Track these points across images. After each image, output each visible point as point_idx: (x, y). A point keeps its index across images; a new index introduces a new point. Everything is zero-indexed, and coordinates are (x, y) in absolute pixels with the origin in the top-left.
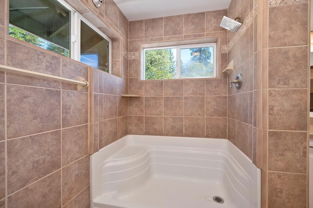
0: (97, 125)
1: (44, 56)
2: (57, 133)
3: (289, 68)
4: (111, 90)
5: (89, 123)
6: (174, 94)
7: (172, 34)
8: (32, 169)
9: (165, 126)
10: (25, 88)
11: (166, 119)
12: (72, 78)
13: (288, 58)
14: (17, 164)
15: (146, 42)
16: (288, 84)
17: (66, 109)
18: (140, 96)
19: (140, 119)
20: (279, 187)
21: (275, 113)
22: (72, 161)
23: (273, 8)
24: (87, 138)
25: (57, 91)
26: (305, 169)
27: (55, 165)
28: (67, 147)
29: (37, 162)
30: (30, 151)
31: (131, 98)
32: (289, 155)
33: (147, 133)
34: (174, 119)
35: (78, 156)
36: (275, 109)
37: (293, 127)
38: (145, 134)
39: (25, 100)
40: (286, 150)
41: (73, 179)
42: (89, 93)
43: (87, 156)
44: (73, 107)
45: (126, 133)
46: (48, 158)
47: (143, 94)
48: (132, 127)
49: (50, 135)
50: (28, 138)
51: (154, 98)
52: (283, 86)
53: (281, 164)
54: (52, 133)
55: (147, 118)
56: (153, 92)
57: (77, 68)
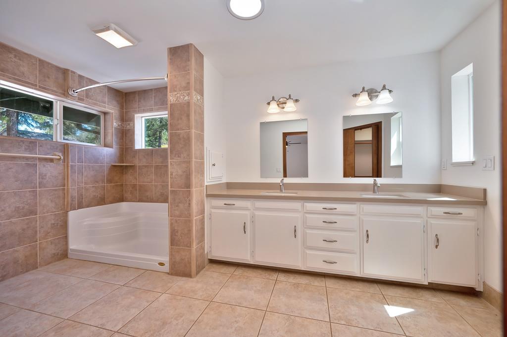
0: (74, 189)
1: (24, 143)
2: (35, 192)
3: (181, 146)
4: (96, 160)
5: (66, 187)
6: (162, 163)
7: (161, 105)
8: (15, 211)
9: (155, 193)
10: (10, 163)
11: (156, 186)
12: (47, 154)
13: (180, 139)
14: (5, 206)
15: (139, 112)
16: (180, 157)
17: (42, 176)
18: (133, 164)
19: (134, 186)
20: (176, 228)
21: (174, 177)
22: (48, 213)
23: (172, 104)
24: (64, 198)
25: (34, 164)
26: (190, 215)
27: (33, 212)
28: (44, 202)
29: (18, 207)
30: (13, 200)
31: (126, 166)
32: (181, 206)
33: (140, 200)
34: (163, 186)
35: (54, 211)
36: (174, 174)
37: (183, 187)
38: (139, 202)
39: (10, 170)
40: (179, 202)
41: (49, 226)
42: (66, 164)
43: (65, 212)
44: (49, 175)
45: (122, 200)
46: (27, 207)
47: (137, 162)
48: (128, 195)
49: (28, 192)
50: (12, 192)
51: (146, 166)
52: (177, 158)
53: (177, 213)
54: (29, 191)
55: (140, 186)
56: (144, 160)
57: (53, 146)
